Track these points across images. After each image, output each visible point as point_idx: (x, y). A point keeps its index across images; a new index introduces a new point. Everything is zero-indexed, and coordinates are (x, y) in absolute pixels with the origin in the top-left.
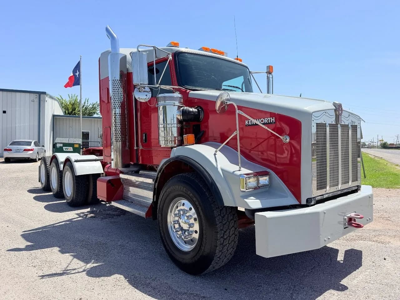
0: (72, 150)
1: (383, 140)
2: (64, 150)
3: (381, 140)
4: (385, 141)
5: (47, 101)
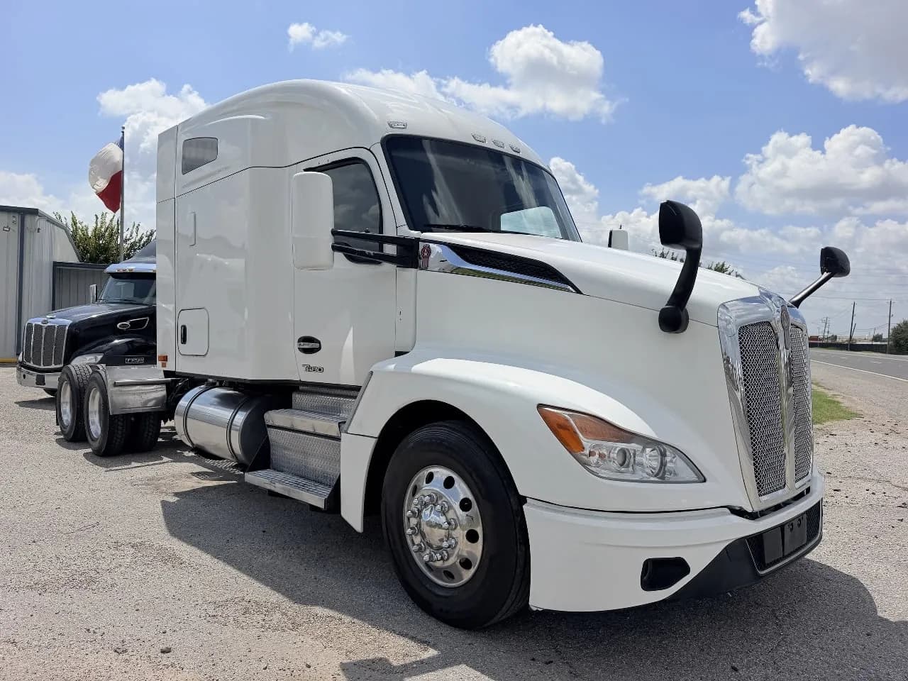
5: (39, 229)
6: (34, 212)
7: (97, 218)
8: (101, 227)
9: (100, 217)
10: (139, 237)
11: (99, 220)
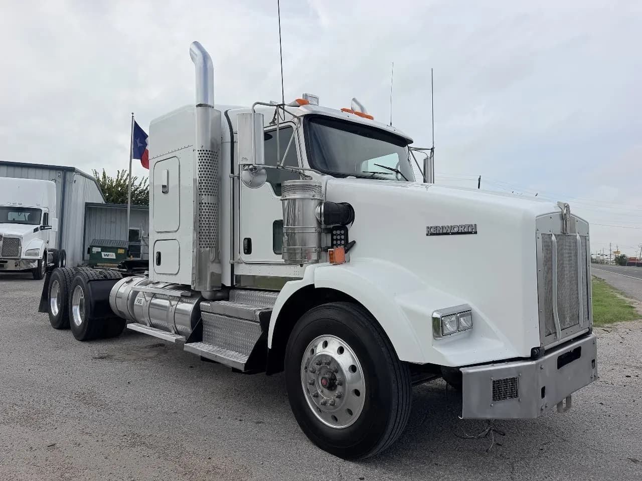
0: (114, 257)
1: (618, 252)
2: (103, 257)
3: (615, 251)
4: (622, 253)
5: (75, 181)
6: (72, 170)
7: (119, 173)
8: (121, 179)
9: (121, 172)
10: (146, 186)
11: (120, 175)
